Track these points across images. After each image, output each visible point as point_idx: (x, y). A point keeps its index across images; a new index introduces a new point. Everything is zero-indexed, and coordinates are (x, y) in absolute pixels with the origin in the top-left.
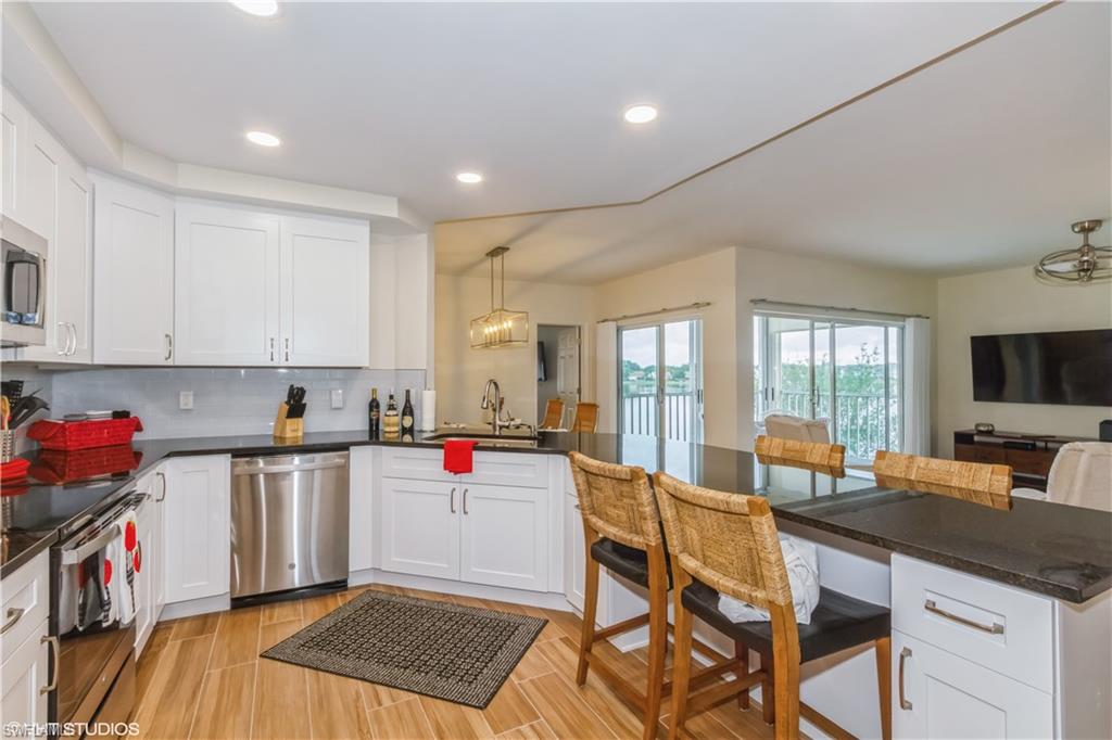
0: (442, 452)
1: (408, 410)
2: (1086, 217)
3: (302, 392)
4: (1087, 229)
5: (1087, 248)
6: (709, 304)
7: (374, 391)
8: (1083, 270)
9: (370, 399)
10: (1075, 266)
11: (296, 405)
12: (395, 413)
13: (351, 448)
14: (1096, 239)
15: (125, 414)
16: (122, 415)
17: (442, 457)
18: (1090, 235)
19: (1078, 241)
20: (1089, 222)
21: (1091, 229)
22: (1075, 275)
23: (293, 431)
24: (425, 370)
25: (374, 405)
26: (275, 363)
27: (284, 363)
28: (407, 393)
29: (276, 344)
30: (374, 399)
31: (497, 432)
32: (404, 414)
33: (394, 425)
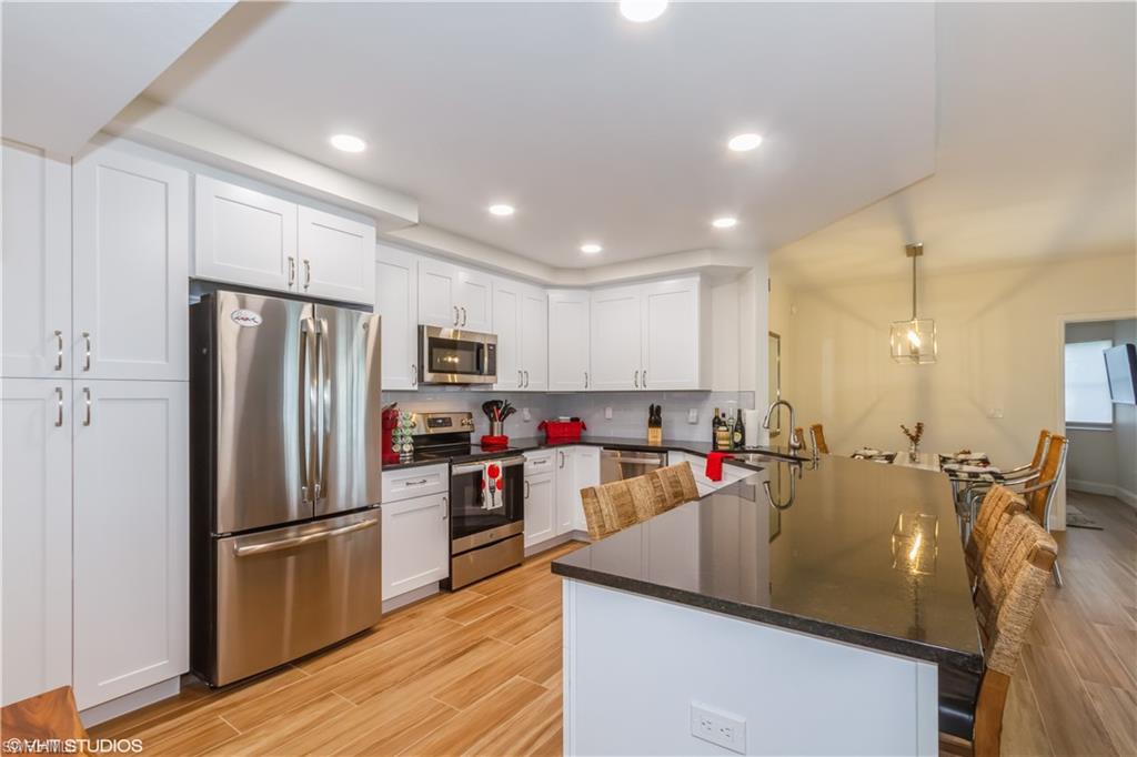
0: (706, 460)
1: (740, 427)
3: (659, 408)
7: (717, 410)
9: (714, 416)
11: (655, 420)
12: (726, 428)
13: (670, 452)
15: (577, 420)
16: (576, 420)
17: (706, 465)
23: (655, 437)
24: (753, 392)
25: (717, 422)
26: (639, 389)
27: (644, 389)
28: (739, 411)
29: (639, 376)
30: (716, 417)
31: (792, 453)
32: (736, 431)
33: (723, 439)
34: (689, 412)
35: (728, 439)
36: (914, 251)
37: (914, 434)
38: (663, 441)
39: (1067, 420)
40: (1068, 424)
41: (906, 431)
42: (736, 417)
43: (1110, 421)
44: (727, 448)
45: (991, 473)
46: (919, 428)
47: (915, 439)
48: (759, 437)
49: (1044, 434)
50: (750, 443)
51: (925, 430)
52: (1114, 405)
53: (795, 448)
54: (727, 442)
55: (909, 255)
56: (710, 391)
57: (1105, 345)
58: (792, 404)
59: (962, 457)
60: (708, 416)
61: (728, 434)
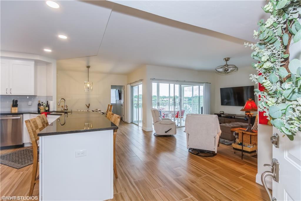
1: (48, 106)
2: (226, 57)
3: (16, 101)
4: (227, 60)
5: (227, 65)
6: (142, 80)
7: (39, 101)
8: (226, 71)
9: (38, 103)
10: (223, 70)
11: (15, 104)
12: (43, 106)
13: (23, 114)
14: (228, 63)
18: (228, 62)
19: (224, 63)
20: (227, 58)
21: (228, 60)
22: (224, 72)
23: (15, 110)
24: (52, 96)
25: (39, 105)
26: (8, 94)
27: (10, 94)
28: (47, 102)
29: (8, 90)
30: (39, 103)
31: (65, 111)
32: (46, 107)
33: (42, 109)
34: (28, 102)
35: (43, 109)
36: (88, 67)
37: (88, 106)
38: (18, 112)
39: (111, 103)
40: (111, 104)
41: (87, 106)
42: (46, 103)
43: (115, 103)
44: (44, 112)
45: (102, 112)
46: (89, 105)
47: (88, 107)
48: (54, 108)
49: (109, 105)
50: (51, 110)
51: (90, 105)
52: (116, 100)
53: (66, 110)
54: (43, 110)
55: (87, 68)
56: (36, 96)
57: (115, 90)
58: (65, 99)
59: (96, 110)
60: (36, 103)
61: (44, 108)
